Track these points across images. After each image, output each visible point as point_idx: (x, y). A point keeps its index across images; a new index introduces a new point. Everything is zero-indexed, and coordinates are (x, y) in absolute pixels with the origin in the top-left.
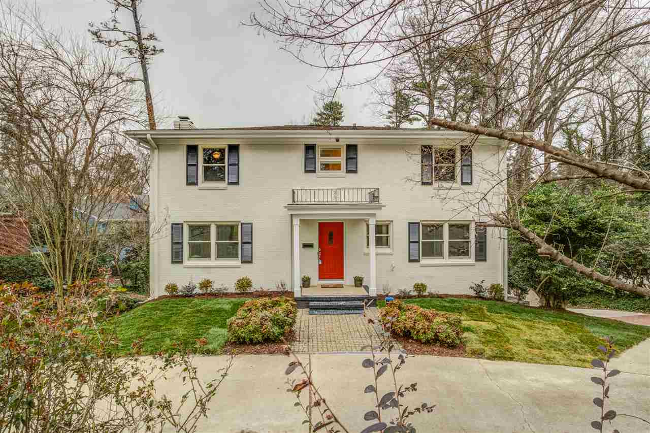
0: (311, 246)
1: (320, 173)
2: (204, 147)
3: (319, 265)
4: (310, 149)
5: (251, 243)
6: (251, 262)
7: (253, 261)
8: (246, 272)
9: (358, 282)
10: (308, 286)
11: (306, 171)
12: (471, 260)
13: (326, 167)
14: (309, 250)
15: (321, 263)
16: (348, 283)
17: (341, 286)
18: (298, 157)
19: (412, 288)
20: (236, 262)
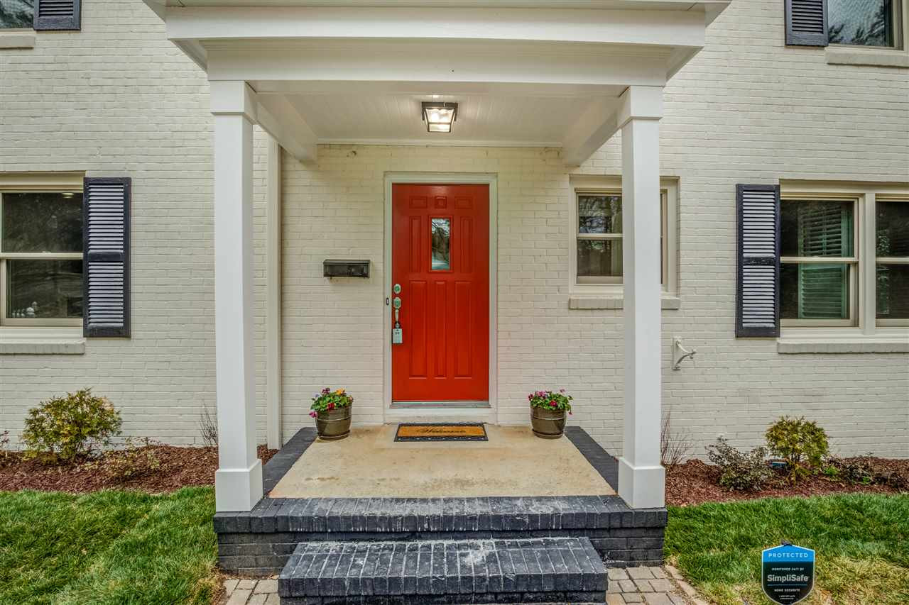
0: (358, 270)
3: (395, 347)
5: (122, 257)
6: (123, 334)
7: (133, 327)
10: (343, 432)
14: (351, 289)
15: (399, 339)
16: (504, 420)
17: (475, 433)
20: (68, 333)
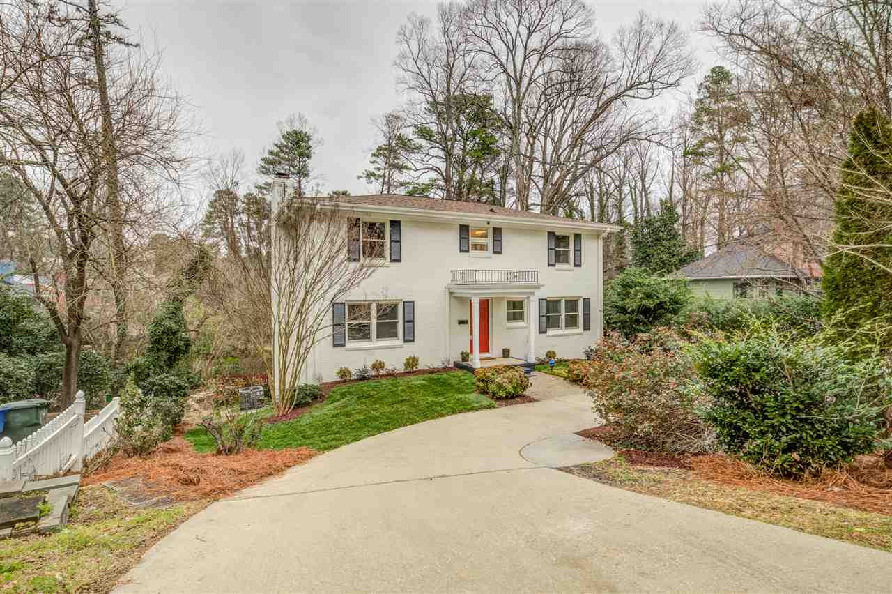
1: (473, 253)
2: (365, 220)
4: (464, 229)
5: (412, 321)
6: (413, 341)
7: (416, 340)
8: (409, 350)
9: (506, 353)
11: (461, 251)
12: (580, 330)
13: (475, 247)
18: (453, 237)
19: (545, 356)
20: (399, 342)
